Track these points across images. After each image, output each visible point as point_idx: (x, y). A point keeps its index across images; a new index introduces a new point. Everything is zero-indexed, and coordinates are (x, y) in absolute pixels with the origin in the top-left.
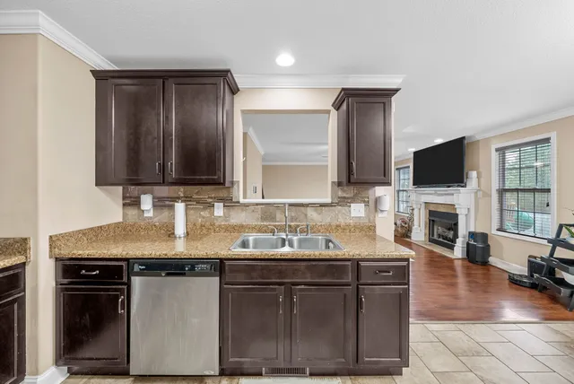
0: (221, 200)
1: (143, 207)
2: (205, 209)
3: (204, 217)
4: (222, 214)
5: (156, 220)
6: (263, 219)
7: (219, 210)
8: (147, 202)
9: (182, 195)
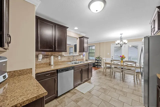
0: (60, 55)
1: (39, 58)
2: (56, 58)
3: (56, 60)
4: (60, 59)
5: (42, 62)
6: (68, 59)
7: (59, 58)
8: (41, 57)
9: (50, 54)
